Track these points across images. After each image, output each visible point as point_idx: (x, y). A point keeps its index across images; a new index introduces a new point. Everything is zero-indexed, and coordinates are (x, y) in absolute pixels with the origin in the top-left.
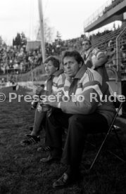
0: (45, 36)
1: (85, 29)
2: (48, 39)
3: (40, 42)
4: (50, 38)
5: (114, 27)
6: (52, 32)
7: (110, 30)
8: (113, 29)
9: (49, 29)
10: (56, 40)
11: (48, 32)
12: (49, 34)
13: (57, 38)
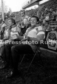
1: (22, 7)
2: (5, 11)
3: (1, 12)
5: (35, 8)
6: (7, 8)
7: (33, 9)
8: (35, 9)
9: (6, 6)
10: (9, 12)
11: (5, 8)
12: (6, 8)
13: (9, 11)
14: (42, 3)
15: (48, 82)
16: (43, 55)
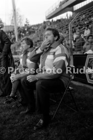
0: (17, 21)
1: (46, 17)
3: (13, 26)
4: (21, 23)
5: (67, 16)
7: (64, 18)
8: (66, 18)
9: (20, 16)
10: (25, 25)
11: (19, 18)
12: (20, 20)
13: (26, 23)
14: (78, 8)
15: (83, 136)
16: (79, 93)
